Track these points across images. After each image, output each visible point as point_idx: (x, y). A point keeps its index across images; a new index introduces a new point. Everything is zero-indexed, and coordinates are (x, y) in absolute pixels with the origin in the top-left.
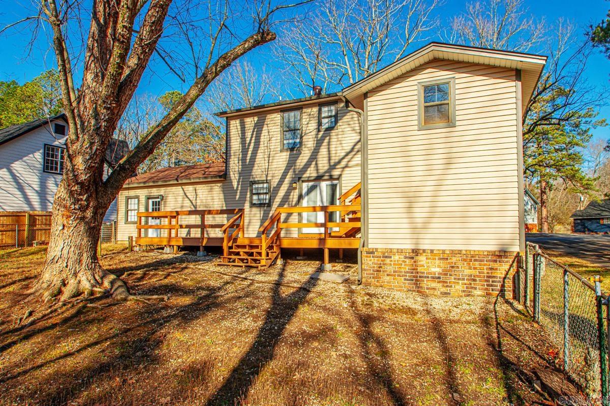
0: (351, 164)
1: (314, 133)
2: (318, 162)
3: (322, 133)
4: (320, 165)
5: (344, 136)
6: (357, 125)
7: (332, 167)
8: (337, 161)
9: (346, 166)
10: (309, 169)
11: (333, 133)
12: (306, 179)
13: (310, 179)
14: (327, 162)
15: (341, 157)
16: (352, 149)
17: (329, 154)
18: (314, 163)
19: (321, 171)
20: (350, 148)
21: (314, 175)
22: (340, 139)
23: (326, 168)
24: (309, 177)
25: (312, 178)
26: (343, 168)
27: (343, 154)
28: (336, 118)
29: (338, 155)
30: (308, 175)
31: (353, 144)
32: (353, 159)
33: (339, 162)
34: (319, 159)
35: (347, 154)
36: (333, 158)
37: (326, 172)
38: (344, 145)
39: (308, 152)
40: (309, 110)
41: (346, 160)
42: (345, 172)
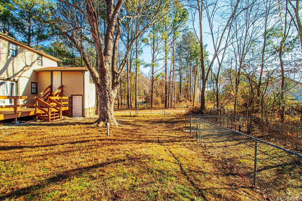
0: (22, 75)
1: (6, 55)
2: (8, 71)
3: (10, 57)
4: (9, 73)
5: (19, 62)
6: (25, 60)
7: (15, 75)
8: (17, 73)
9: (20, 76)
10: (3, 73)
11: (15, 59)
12: (2, 78)
13: (4, 79)
14: (12, 72)
15: (18, 72)
16: (22, 70)
17: (13, 68)
18: (6, 71)
19: (10, 76)
20: (22, 68)
21: (6, 77)
22: (18, 63)
23: (12, 75)
24: (4, 78)
25: (5, 79)
26: (19, 77)
27: (19, 71)
28: (16, 52)
29: (17, 70)
30: (3, 77)
31: (23, 67)
32: (23, 74)
33: (18, 74)
34: (8, 70)
35: (21, 71)
36: (15, 71)
37: (12, 77)
38: (20, 66)
39: (3, 64)
40: (4, 41)
41: (20, 73)
42: (19, 79)
